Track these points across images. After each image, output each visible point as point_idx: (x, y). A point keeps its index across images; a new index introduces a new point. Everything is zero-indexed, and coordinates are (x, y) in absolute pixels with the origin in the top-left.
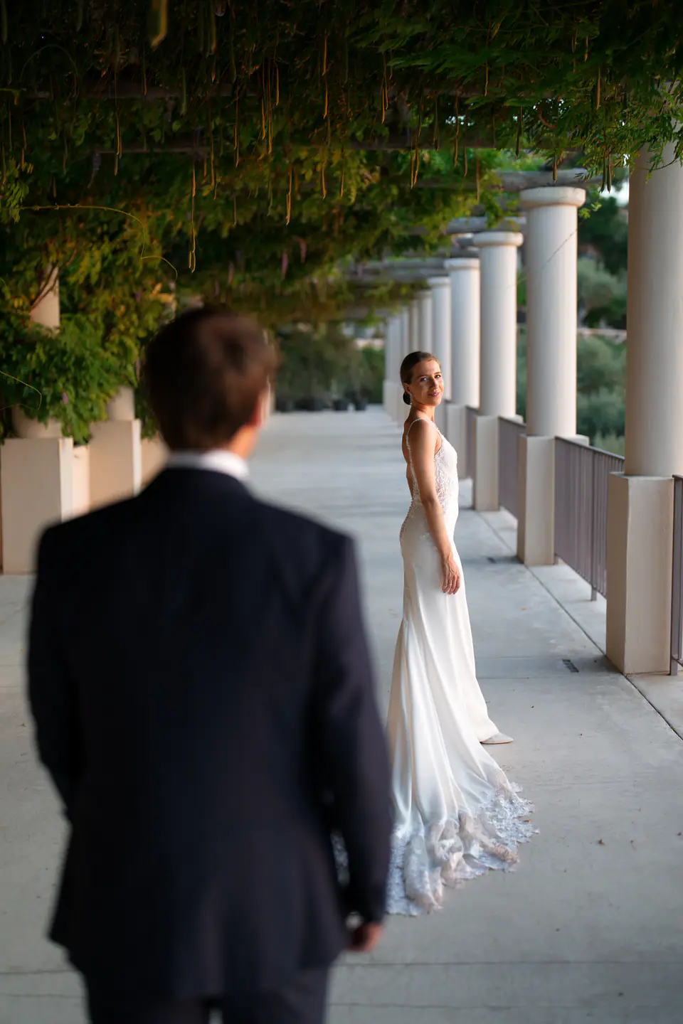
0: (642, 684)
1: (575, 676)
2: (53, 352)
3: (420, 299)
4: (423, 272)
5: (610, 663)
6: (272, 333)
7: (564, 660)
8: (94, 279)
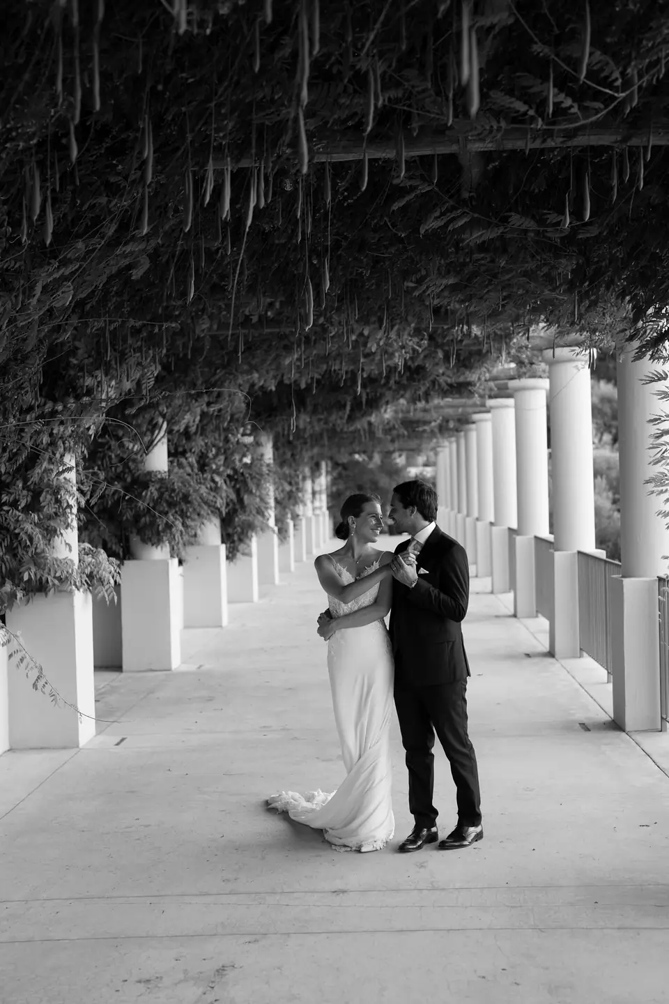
0: (638, 738)
1: (588, 734)
2: (163, 490)
3: (467, 432)
4: (470, 410)
5: (616, 725)
6: (330, 464)
7: (580, 724)
8: (193, 429)
